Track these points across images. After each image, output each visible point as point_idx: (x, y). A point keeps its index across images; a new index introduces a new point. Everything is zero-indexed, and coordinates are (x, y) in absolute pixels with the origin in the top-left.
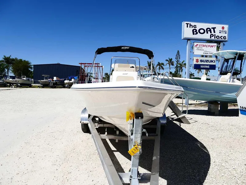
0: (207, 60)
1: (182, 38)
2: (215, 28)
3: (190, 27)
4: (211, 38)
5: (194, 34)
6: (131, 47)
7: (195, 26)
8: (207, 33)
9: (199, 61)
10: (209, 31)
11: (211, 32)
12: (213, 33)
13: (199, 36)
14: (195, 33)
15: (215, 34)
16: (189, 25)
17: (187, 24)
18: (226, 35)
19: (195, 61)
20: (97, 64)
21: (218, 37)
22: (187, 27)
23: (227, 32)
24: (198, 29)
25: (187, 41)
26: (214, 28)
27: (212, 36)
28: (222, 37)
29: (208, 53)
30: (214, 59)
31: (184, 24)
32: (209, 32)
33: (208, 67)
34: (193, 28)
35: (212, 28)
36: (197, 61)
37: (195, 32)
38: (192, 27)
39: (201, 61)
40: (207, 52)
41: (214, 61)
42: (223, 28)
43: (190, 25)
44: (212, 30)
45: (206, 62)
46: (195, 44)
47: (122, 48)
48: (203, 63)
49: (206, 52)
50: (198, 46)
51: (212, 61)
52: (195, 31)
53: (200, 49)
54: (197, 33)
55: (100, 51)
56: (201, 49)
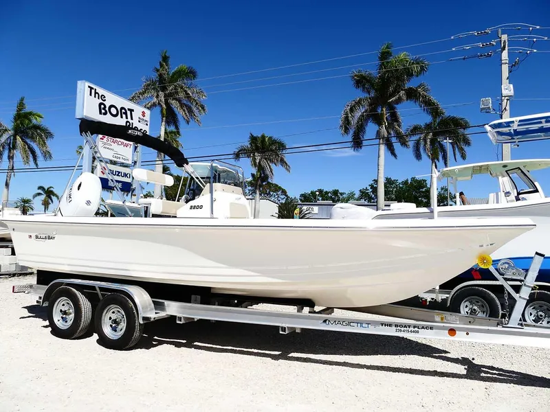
0: (119, 173)
1: (77, 116)
2: (133, 111)
3: (95, 97)
5: (101, 113)
7: (103, 98)
8: (122, 117)
9: (107, 172)
10: (124, 113)
11: (127, 118)
13: (108, 119)
14: (103, 111)
15: (132, 121)
16: (93, 91)
17: (91, 88)
18: (147, 129)
19: (99, 169)
22: (91, 95)
23: (148, 124)
24: (107, 104)
26: (131, 111)
29: (120, 158)
31: (83, 86)
32: (124, 116)
34: (101, 101)
35: (129, 109)
36: (104, 170)
37: (103, 109)
38: (98, 98)
39: (110, 172)
40: (119, 156)
41: (128, 176)
42: (143, 114)
43: (96, 93)
44: (129, 113)
45: (118, 175)
49: (117, 155)
50: (106, 140)
51: (126, 175)
52: (102, 106)
53: (108, 146)
54: (105, 114)
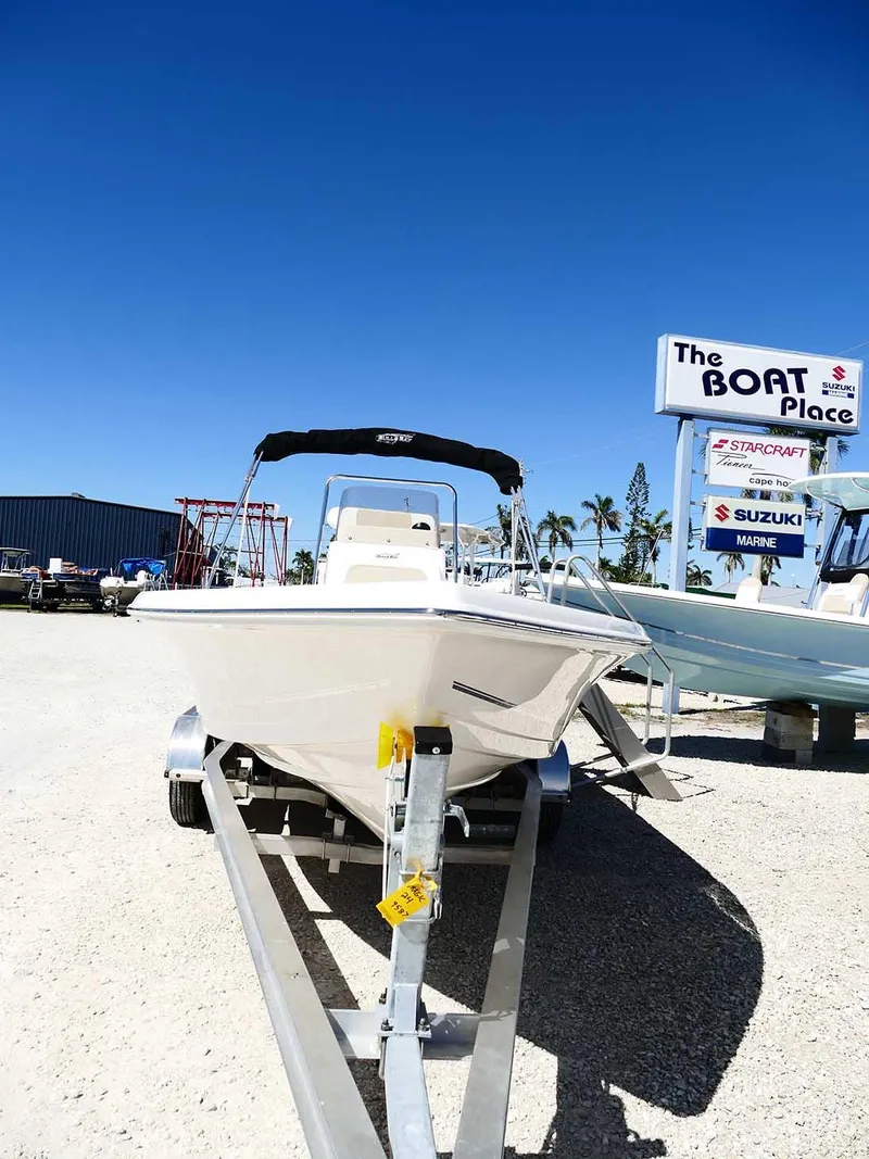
0: (768, 514)
1: (658, 409)
2: (805, 371)
3: (693, 361)
4: (784, 413)
5: (708, 392)
6: (418, 437)
7: (715, 359)
8: (769, 390)
9: (732, 514)
10: (776, 382)
11: (785, 389)
12: (793, 392)
13: (731, 403)
14: (715, 388)
15: (801, 396)
16: (688, 352)
17: (682, 346)
18: (852, 405)
19: (711, 512)
20: (259, 506)
21: (815, 413)
22: (681, 359)
23: (856, 393)
24: (726, 371)
25: (680, 424)
26: (799, 373)
27: (791, 408)
28: (833, 415)
29: (769, 482)
30: (797, 508)
31: (667, 345)
32: (777, 388)
33: (770, 543)
34: (708, 367)
35: (790, 371)
36: (722, 513)
37: (713, 383)
38: (702, 363)
39: (741, 515)
40: (767, 478)
41: (795, 520)
42: (839, 373)
44: (791, 379)
45: (763, 520)
46: (715, 437)
47: (381, 437)
48: (746, 525)
49: (762, 477)
50: (727, 447)
51: (787, 519)
52: (713, 378)
53: (733, 461)
54: (723, 390)
55: (276, 447)
56: (740, 461)
